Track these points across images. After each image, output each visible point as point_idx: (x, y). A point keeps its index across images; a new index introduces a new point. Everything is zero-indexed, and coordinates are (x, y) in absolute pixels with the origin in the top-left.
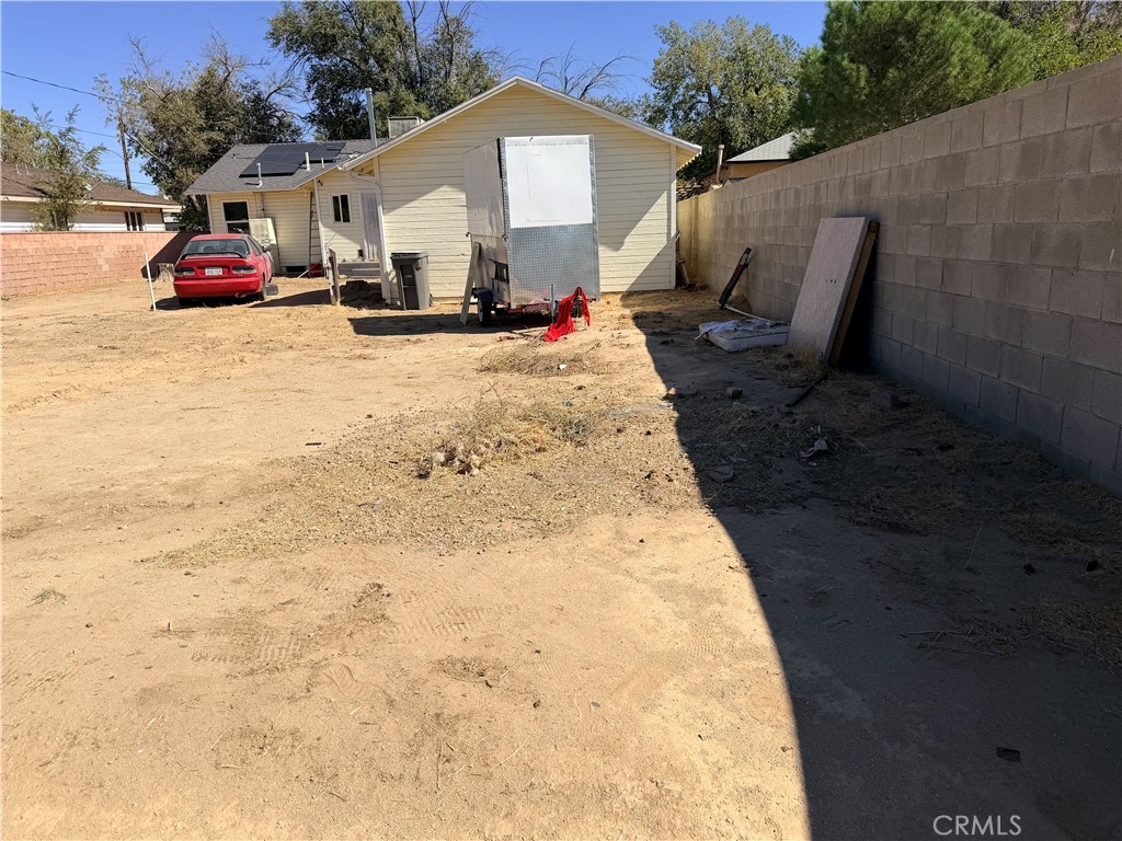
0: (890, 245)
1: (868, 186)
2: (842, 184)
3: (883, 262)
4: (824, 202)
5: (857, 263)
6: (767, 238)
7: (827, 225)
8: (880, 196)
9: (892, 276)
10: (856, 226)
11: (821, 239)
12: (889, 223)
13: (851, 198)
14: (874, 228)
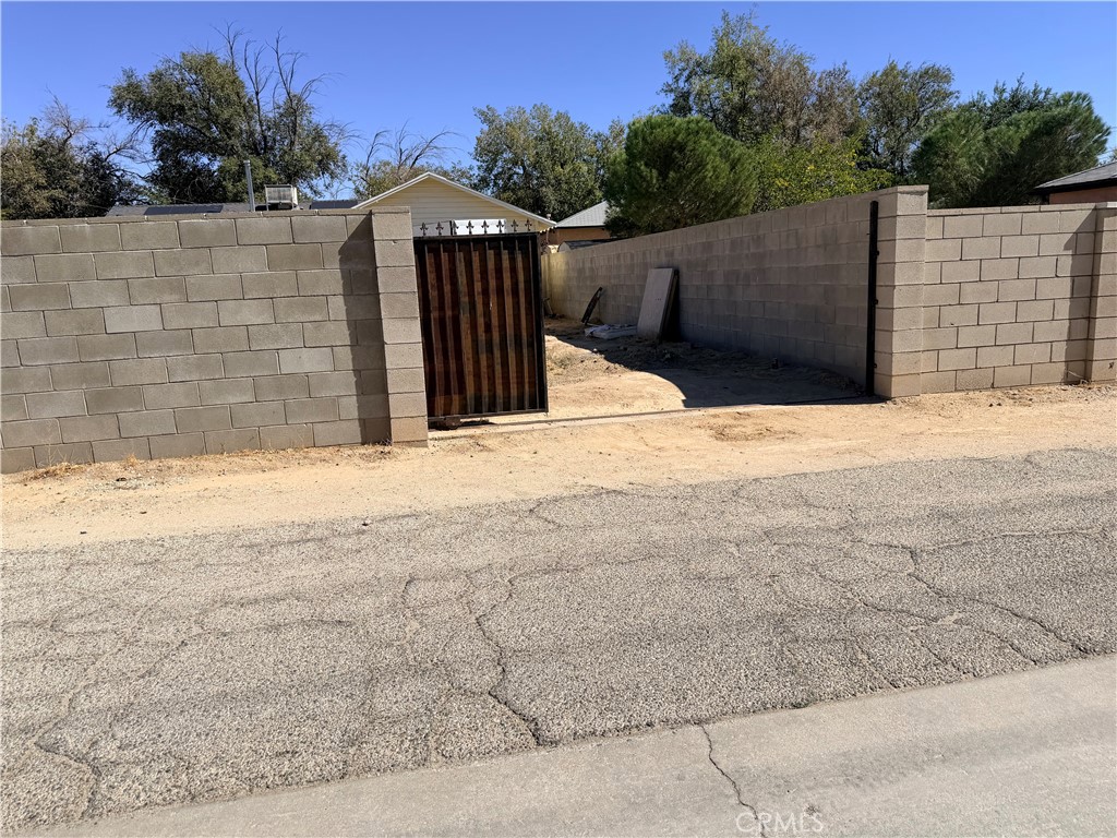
0: (684, 282)
1: (672, 254)
2: (659, 252)
3: (682, 289)
4: (649, 260)
5: (670, 290)
6: (612, 281)
7: (652, 273)
8: (678, 259)
9: (687, 295)
10: (668, 273)
11: (650, 279)
12: (684, 270)
13: (664, 260)
14: (676, 273)
